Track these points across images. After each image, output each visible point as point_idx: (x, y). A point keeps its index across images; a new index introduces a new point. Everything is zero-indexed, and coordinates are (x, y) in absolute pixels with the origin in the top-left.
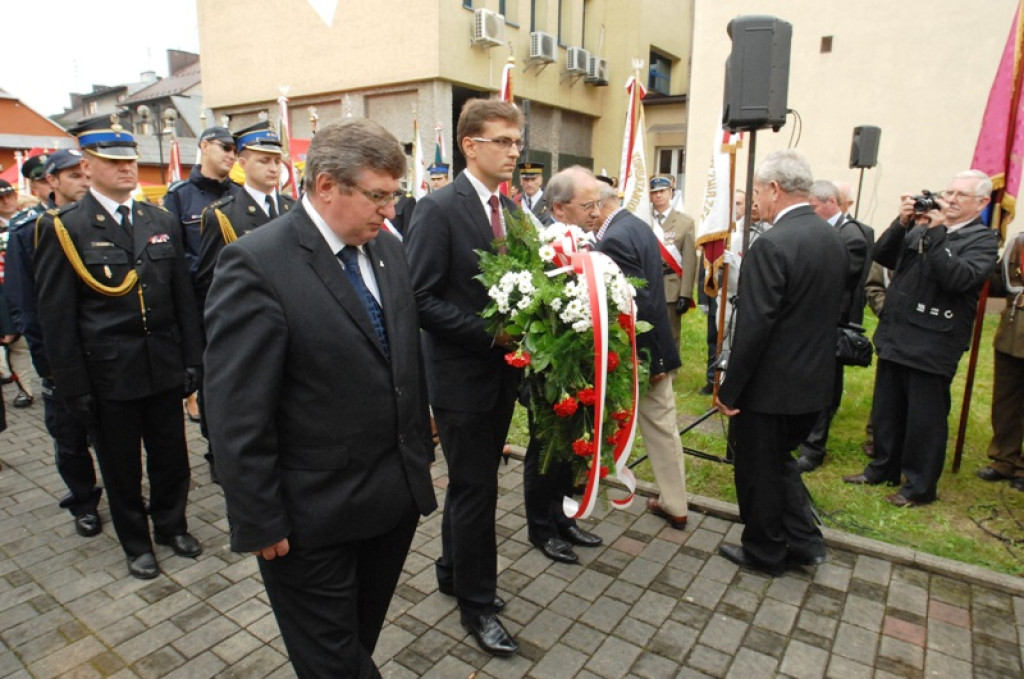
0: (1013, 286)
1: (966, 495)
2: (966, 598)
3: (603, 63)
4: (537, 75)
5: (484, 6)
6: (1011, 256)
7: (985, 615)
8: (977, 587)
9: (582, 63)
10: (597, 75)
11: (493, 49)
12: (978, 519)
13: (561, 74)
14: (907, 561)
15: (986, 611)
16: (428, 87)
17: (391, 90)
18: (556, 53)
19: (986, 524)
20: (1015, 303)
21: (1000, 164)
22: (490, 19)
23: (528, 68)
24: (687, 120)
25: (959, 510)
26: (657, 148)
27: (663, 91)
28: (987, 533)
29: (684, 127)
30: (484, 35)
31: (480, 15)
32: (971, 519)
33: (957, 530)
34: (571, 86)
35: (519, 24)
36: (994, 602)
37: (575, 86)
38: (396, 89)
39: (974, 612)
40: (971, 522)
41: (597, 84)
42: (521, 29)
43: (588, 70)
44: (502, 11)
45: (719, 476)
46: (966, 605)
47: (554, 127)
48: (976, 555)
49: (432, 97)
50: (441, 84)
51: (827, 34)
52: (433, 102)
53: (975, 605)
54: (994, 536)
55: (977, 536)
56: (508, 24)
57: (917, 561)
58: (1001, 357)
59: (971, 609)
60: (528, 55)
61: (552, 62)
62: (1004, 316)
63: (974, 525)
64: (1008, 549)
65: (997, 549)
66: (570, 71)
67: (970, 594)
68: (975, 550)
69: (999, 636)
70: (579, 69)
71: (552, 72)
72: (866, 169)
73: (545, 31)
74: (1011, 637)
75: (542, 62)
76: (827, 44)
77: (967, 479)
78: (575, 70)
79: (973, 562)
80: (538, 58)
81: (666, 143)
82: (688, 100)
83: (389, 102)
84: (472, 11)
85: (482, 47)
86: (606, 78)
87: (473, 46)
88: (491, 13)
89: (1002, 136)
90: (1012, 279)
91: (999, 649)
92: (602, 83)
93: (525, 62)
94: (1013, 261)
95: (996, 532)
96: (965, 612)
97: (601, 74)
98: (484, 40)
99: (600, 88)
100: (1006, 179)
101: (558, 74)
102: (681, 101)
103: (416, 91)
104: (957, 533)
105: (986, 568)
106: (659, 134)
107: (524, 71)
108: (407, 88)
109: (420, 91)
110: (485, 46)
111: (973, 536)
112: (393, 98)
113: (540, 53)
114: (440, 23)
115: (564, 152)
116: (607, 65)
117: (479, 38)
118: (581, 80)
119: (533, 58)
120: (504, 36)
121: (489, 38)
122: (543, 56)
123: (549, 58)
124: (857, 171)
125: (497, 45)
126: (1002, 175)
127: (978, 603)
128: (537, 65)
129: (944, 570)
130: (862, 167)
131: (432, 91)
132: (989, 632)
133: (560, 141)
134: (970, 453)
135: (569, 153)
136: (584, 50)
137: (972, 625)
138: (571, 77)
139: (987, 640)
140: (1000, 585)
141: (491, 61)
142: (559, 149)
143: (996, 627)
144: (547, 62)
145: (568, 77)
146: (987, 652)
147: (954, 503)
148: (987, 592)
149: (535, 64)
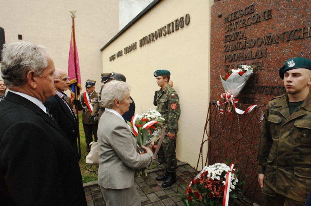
0: (84, 106)
1: (84, 164)
2: (90, 192)
6: (81, 99)
7: (95, 194)
8: (92, 187)
12: (88, 169)
15: (95, 193)
19: (90, 170)
20: (85, 111)
21: (75, 76)
25: (84, 168)
28: (91, 172)
32: (87, 170)
33: (84, 174)
36: (96, 189)
39: (92, 194)
40: (87, 171)
46: (90, 194)
48: (90, 179)
51: (20, 34)
53: (92, 193)
54: (92, 172)
55: (89, 174)
58: (85, 125)
59: (91, 195)
62: (83, 115)
63: (88, 171)
64: (96, 174)
65: (94, 175)
67: (90, 190)
68: (89, 178)
69: (99, 197)
74: (101, 196)
76: (20, 37)
77: (83, 159)
79: (89, 181)
89: (74, 69)
90: (83, 105)
91: (100, 201)
94: (82, 100)
95: (93, 171)
96: (90, 196)
100: (77, 80)
104: (84, 175)
105: (92, 181)
111: (88, 174)
126: (76, 79)
127: (93, 192)
132: (97, 198)
134: (83, 152)
137: (93, 199)
139: (96, 200)
143: (98, 196)
146: (97, 203)
147: (82, 167)
148: (94, 188)
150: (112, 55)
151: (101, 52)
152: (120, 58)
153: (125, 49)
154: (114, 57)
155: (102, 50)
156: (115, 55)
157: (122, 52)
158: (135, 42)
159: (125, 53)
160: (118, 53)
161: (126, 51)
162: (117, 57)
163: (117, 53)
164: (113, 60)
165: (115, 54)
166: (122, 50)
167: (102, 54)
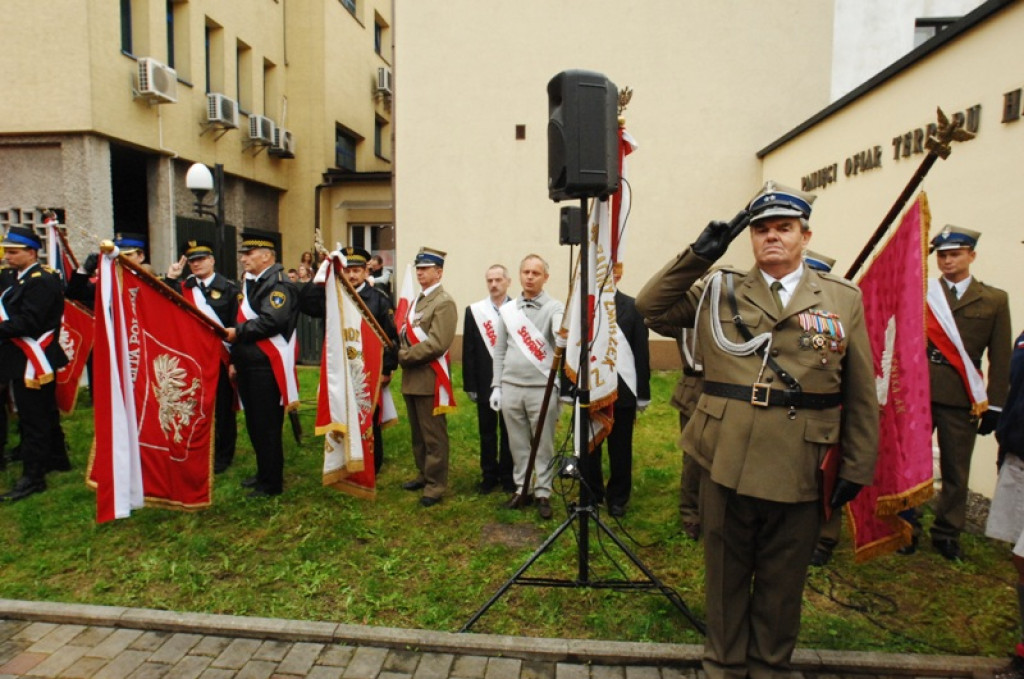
3: (288, 135)
4: (216, 140)
5: (148, 55)
9: (266, 132)
10: (282, 146)
11: (162, 107)
12: (826, 591)
13: (243, 142)
14: (815, 665)
16: (76, 142)
17: (19, 141)
18: (237, 119)
22: (157, 71)
23: (205, 131)
24: (394, 195)
26: (349, 224)
27: (349, 168)
28: (842, 605)
29: (393, 202)
30: (152, 88)
31: (145, 65)
34: (254, 156)
35: (193, 82)
37: (259, 157)
38: (26, 141)
40: (823, 596)
41: (280, 156)
42: (196, 88)
43: (273, 140)
44: (171, 64)
45: (571, 602)
47: (237, 198)
49: (82, 154)
50: (94, 140)
51: (521, 123)
52: (83, 161)
54: (850, 607)
55: (839, 612)
56: (179, 81)
57: (824, 663)
60: (205, 117)
61: (233, 127)
63: (828, 600)
64: (870, 620)
65: (864, 623)
66: (254, 140)
70: (264, 138)
71: (232, 139)
72: (574, 246)
73: (223, 92)
75: (221, 127)
76: (521, 132)
78: (258, 140)
80: (218, 122)
81: (359, 219)
82: (394, 176)
83: (18, 155)
84: (135, 60)
85: (148, 103)
86: (292, 150)
87: (136, 100)
88: (160, 65)
92: (288, 155)
93: (201, 124)
97: (286, 145)
98: (152, 94)
99: (285, 161)
101: (239, 142)
102: (384, 178)
103: (58, 145)
106: (350, 210)
107: (201, 135)
108: (44, 141)
109: (63, 146)
110: (152, 101)
111: (836, 613)
112: (21, 151)
113: (219, 116)
114: (91, 66)
115: (250, 226)
116: (292, 138)
117: (145, 91)
118: (265, 151)
119: (211, 122)
120: (175, 93)
121: (157, 93)
122: (223, 120)
123: (229, 122)
124: (568, 247)
125: (168, 102)
128: (216, 130)
129: (850, 666)
130: (571, 244)
131: (82, 146)
133: (244, 213)
135: (255, 227)
136: (266, 118)
138: (254, 146)
140: (901, 669)
141: (160, 118)
142: (245, 222)
144: (228, 127)
145: (250, 146)
149: (212, 128)
150: (821, 167)
151: (758, 161)
152: (862, 179)
153: (897, 142)
154: (832, 174)
155: (762, 155)
156: (834, 167)
157: (878, 155)
158: (972, 104)
159: (897, 157)
160: (856, 157)
161: (907, 147)
162: (848, 173)
163: (848, 161)
164: (824, 186)
165: (836, 165)
166: (877, 148)
167: (762, 166)
